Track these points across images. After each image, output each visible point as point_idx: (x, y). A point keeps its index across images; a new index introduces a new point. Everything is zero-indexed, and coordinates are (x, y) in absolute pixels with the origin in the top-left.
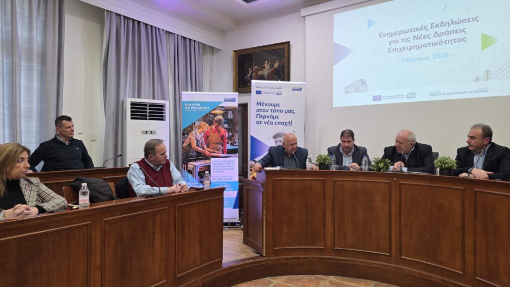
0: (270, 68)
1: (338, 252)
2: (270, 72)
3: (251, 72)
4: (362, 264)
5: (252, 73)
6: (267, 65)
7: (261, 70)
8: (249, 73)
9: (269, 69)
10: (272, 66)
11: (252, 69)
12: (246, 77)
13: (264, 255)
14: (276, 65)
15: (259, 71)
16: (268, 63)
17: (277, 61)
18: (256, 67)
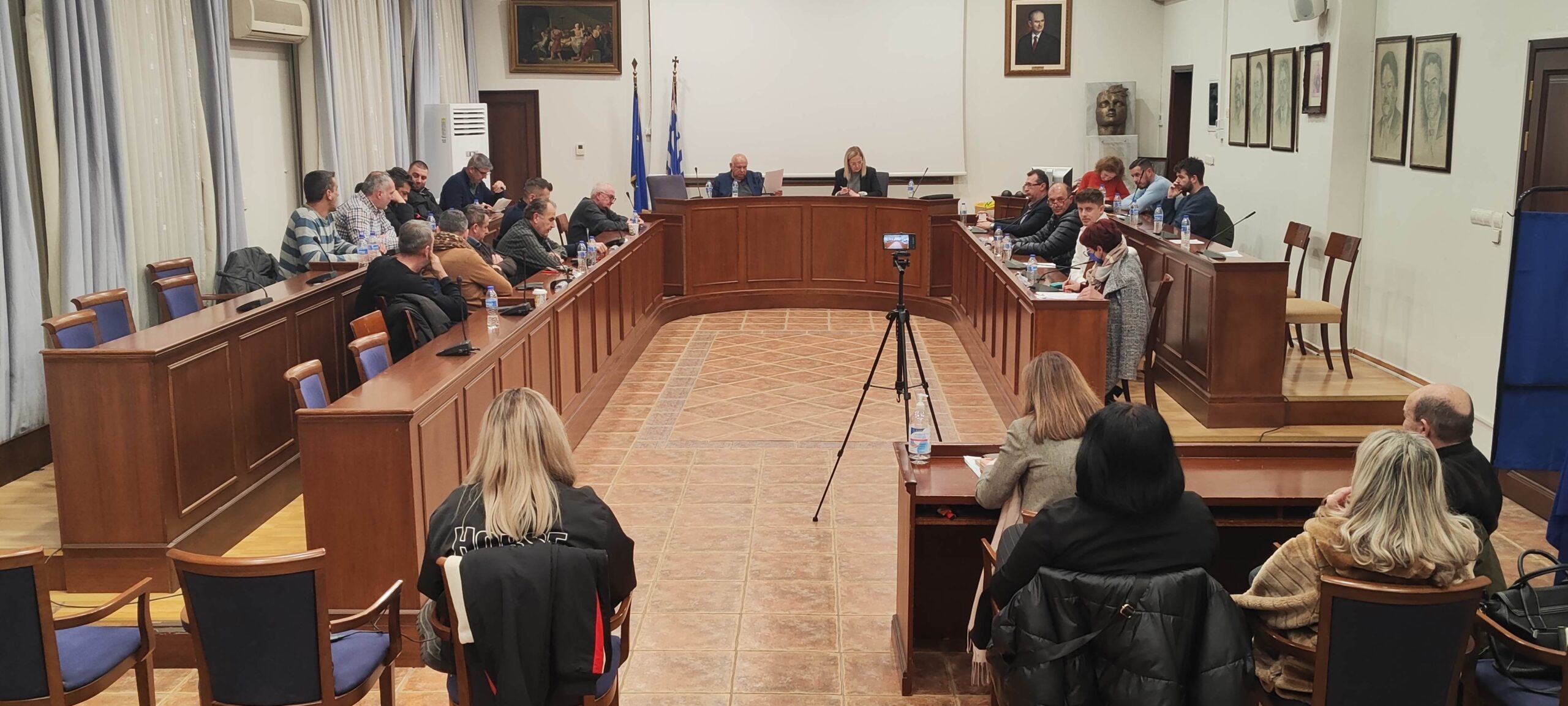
0: (584, 35)
1: (751, 285)
2: (584, 42)
3: (545, 39)
4: (773, 293)
5: (549, 40)
6: (578, 31)
7: (566, 37)
8: (542, 39)
9: (583, 38)
10: (588, 33)
11: (549, 33)
12: (536, 46)
13: (685, 294)
14: (596, 33)
15: (563, 38)
16: (580, 27)
17: (598, 26)
18: (556, 32)
